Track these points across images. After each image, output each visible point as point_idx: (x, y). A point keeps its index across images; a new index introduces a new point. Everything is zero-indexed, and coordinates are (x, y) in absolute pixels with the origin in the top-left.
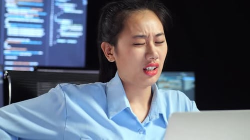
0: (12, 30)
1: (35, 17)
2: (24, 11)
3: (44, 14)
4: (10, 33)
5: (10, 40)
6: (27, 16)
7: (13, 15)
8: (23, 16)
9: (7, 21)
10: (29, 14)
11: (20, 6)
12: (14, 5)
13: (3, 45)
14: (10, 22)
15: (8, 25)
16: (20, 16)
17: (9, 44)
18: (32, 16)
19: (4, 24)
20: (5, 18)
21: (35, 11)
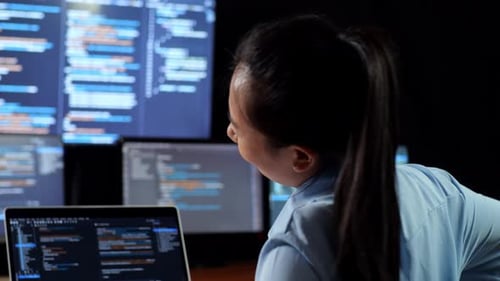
0: (78, 98)
1: (119, 73)
2: (99, 62)
4: (74, 102)
5: (74, 115)
6: (105, 71)
7: (80, 70)
8: (97, 71)
10: (108, 67)
11: (92, 53)
12: (81, 52)
14: (74, 82)
15: (70, 89)
16: (92, 71)
17: (73, 122)
18: (114, 71)
19: (64, 87)
20: (65, 75)
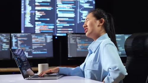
0: (60, 15)
1: (70, 8)
2: (65, 6)
3: (75, 7)
5: (59, 19)
6: (67, 8)
7: (60, 8)
8: (65, 8)
9: (57, 10)
10: (68, 7)
11: (63, 3)
12: (60, 3)
13: (56, 21)
14: (59, 11)
15: (58, 12)
16: (63, 8)
17: (59, 21)
19: (56, 12)
20: (57, 9)
21: (70, 6)
